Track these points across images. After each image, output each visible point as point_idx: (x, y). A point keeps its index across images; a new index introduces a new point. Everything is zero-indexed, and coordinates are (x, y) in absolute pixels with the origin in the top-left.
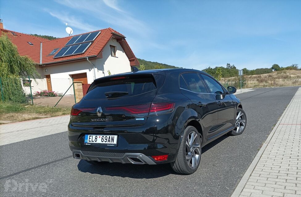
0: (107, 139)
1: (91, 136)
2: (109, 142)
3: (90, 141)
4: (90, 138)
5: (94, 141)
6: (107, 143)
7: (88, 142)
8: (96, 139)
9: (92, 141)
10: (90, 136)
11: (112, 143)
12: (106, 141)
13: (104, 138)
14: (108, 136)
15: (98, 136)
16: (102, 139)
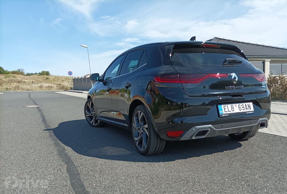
0: (244, 107)
1: (226, 106)
2: (247, 110)
3: (227, 112)
4: (225, 109)
5: (231, 111)
6: (245, 111)
7: (224, 113)
8: (232, 108)
9: (229, 111)
10: (224, 106)
11: (250, 110)
12: (243, 109)
13: (241, 107)
14: (244, 104)
15: (234, 105)
16: (239, 107)
